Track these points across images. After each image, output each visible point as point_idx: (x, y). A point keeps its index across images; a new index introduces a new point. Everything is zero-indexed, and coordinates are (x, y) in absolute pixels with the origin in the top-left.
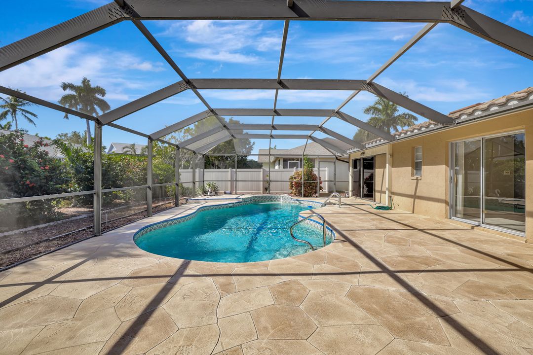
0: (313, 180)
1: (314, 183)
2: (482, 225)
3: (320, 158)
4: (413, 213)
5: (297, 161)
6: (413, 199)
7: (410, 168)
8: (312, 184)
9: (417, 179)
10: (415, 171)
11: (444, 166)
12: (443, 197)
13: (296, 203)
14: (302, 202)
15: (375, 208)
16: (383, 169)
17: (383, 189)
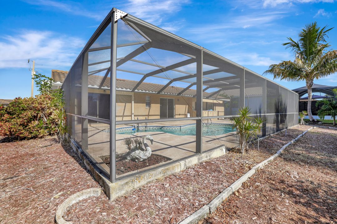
16: (124, 104)
17: (125, 115)
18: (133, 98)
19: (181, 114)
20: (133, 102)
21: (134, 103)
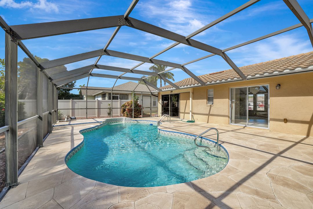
0: (139, 107)
1: (140, 109)
2: (247, 126)
3: (143, 94)
4: (208, 123)
5: (118, 95)
6: (207, 116)
7: (206, 100)
8: (138, 110)
9: (211, 106)
10: (208, 102)
11: (227, 99)
12: (227, 114)
13: (135, 122)
14: (139, 121)
15: (187, 122)
16: (186, 101)
17: (186, 111)
18: (191, 94)
19: (289, 118)
21: (192, 99)
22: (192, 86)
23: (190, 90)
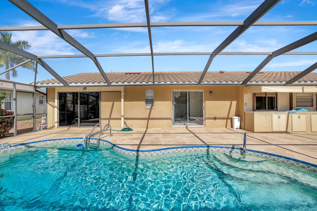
2: (188, 126)
4: (147, 128)
6: (146, 121)
11: (170, 102)
12: (170, 117)
16: (112, 102)
17: (112, 117)
18: (123, 94)
19: (217, 116)
20: (122, 100)
21: (125, 101)
22: (126, 83)
23: (122, 89)
